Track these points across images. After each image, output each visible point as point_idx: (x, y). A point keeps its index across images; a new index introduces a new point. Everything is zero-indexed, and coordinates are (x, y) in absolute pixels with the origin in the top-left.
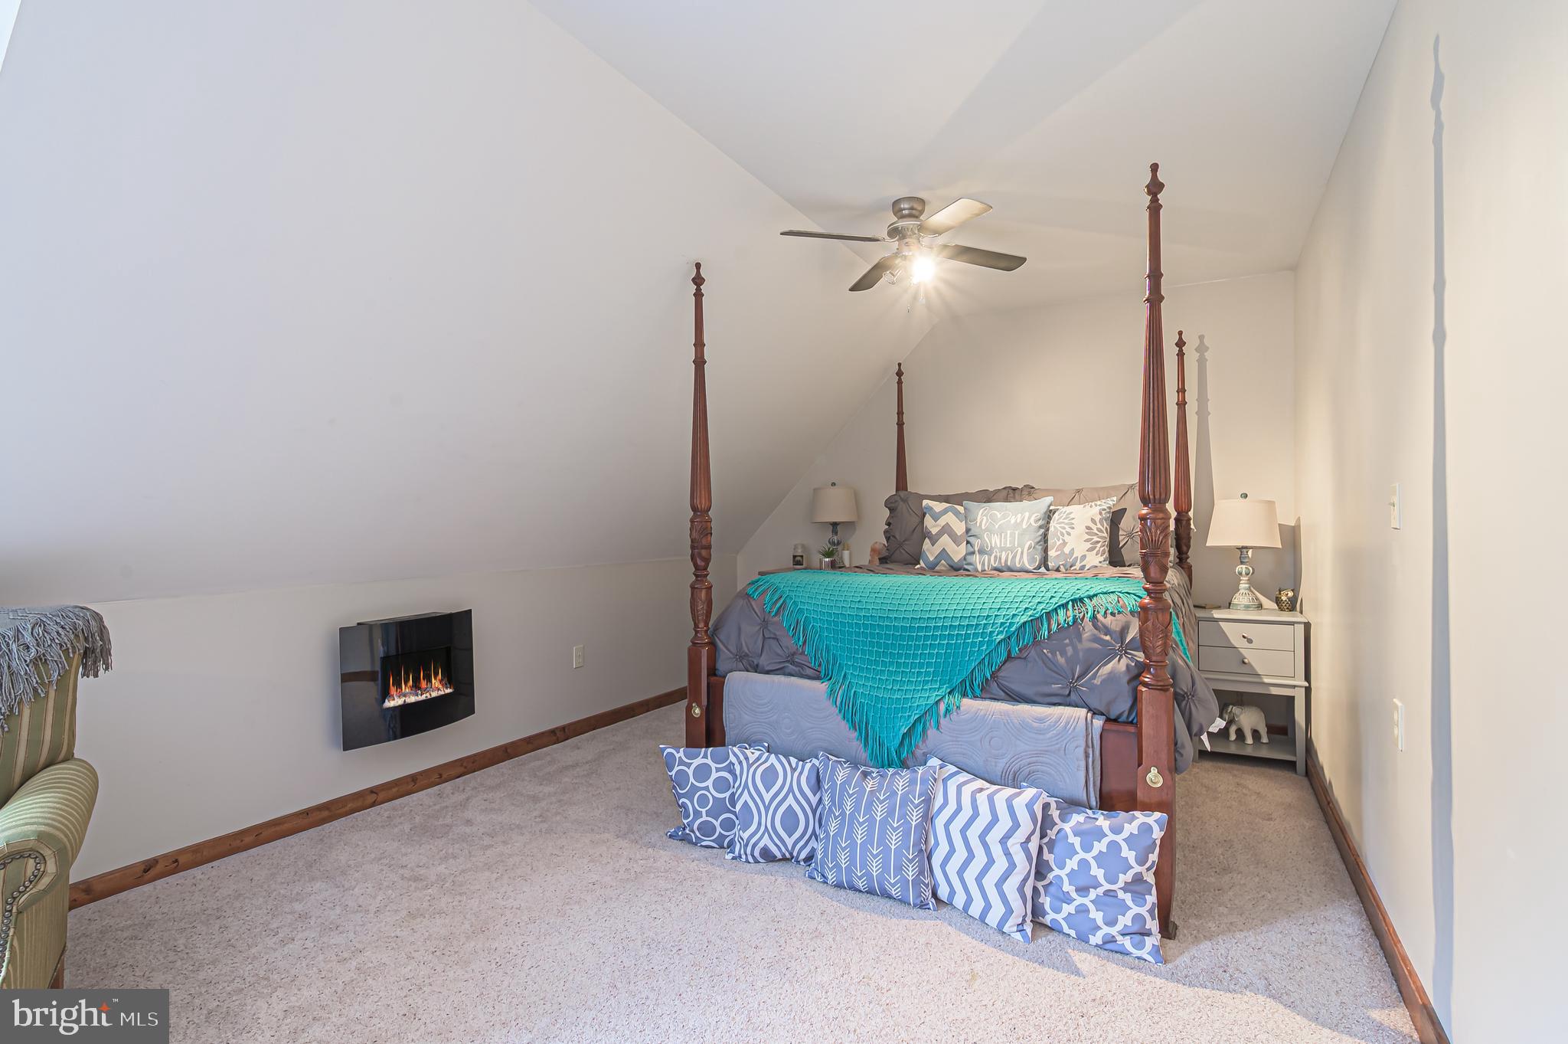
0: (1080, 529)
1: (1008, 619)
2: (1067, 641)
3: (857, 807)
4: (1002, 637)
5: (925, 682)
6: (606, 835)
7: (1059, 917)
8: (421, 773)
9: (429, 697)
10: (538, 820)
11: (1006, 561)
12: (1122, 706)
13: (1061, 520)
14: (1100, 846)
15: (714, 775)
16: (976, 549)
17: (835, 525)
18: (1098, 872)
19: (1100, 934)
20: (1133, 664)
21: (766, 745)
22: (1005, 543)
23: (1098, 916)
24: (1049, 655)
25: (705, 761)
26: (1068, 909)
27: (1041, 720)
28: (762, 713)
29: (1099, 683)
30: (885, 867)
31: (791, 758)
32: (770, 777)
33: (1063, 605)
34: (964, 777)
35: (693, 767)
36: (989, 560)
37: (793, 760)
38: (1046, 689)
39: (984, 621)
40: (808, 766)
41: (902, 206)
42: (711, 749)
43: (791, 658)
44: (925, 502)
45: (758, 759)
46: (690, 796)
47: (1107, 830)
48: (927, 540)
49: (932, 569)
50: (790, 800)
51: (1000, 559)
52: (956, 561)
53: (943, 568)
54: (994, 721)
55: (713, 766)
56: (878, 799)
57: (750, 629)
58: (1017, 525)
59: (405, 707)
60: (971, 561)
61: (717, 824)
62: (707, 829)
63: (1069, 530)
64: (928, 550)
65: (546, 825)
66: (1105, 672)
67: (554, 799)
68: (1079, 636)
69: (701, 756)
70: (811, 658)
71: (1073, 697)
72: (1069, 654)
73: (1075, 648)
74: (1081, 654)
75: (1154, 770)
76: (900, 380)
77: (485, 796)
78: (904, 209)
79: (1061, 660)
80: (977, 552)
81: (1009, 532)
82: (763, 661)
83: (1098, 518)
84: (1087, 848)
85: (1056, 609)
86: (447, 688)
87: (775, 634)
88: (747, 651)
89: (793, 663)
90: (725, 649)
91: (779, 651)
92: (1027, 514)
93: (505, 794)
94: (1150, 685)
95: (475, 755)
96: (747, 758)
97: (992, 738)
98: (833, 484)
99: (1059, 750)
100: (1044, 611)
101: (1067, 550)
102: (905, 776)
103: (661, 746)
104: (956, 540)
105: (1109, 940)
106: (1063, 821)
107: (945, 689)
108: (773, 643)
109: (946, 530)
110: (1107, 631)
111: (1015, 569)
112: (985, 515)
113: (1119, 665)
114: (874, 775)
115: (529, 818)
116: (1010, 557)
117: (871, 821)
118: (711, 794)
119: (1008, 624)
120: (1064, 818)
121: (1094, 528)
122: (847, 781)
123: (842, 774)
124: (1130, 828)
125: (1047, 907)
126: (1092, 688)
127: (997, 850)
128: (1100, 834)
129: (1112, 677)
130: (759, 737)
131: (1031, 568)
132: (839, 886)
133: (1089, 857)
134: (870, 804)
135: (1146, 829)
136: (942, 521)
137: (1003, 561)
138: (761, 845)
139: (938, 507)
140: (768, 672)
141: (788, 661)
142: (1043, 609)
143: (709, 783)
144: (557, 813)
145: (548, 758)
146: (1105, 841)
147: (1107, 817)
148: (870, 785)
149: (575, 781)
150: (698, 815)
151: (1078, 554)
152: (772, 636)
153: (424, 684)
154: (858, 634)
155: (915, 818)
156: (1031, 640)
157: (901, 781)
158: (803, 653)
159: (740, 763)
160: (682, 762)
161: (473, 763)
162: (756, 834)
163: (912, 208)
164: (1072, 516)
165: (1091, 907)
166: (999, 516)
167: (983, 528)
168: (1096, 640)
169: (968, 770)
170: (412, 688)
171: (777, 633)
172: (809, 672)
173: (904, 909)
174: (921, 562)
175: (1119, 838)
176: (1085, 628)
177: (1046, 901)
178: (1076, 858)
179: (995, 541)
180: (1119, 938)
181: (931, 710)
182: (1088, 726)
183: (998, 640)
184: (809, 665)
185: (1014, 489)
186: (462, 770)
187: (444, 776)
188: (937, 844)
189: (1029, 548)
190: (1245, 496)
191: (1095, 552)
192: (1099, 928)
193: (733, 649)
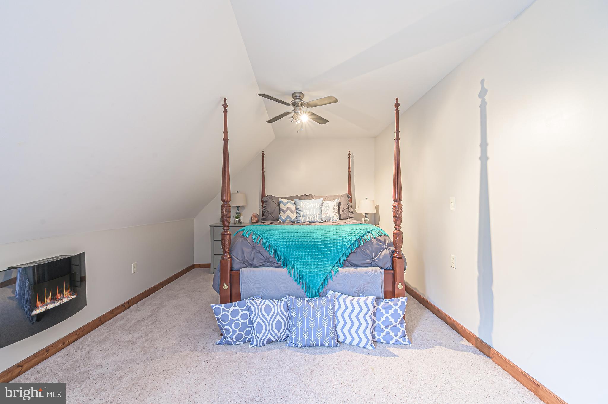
0: (331, 208)
1: (349, 240)
2: (369, 245)
3: (309, 315)
4: (349, 246)
5: (325, 264)
6: (185, 352)
7: (380, 338)
8: (51, 346)
9: (62, 303)
10: (141, 353)
11: (312, 219)
12: (389, 265)
13: (326, 206)
14: (391, 311)
15: (241, 313)
16: (301, 215)
17: (238, 207)
18: (392, 320)
19: (394, 340)
20: (390, 251)
21: (261, 296)
22: (311, 213)
23: (392, 334)
24: (364, 250)
25: (235, 308)
26: (383, 334)
27: (367, 272)
28: (259, 284)
29: (381, 258)
30: (323, 336)
31: (275, 300)
32: (268, 309)
33: (365, 234)
34: (344, 296)
35: (230, 312)
36: (306, 219)
37: (276, 301)
38: (365, 262)
39: (342, 241)
40: (283, 302)
41: (297, 95)
42: (237, 302)
43: (267, 260)
44: (280, 199)
45: (261, 303)
46: (230, 324)
47: (393, 305)
48: (281, 212)
49: (284, 222)
50: (278, 317)
51: (310, 218)
52: (293, 219)
53: (288, 222)
54: (352, 275)
55: (240, 309)
56: (317, 310)
57: (247, 250)
58: (314, 207)
59: (47, 312)
60: (299, 219)
61: (243, 334)
62: (239, 337)
63: (328, 209)
64: (282, 216)
65: (148, 356)
66: (383, 255)
67: (143, 340)
68: (372, 243)
69: (233, 306)
70: (277, 259)
71: (373, 263)
72: (370, 250)
73: (372, 248)
74: (374, 249)
75: (400, 284)
76: (263, 157)
77: (99, 348)
78: (297, 96)
79: (368, 252)
80: (301, 216)
81: (312, 209)
82: (255, 262)
83: (336, 205)
84: (387, 313)
85: (363, 235)
86: (73, 295)
87: (260, 251)
88: (247, 259)
89: (268, 262)
90: (236, 259)
91: (263, 258)
92: (317, 204)
93: (112, 344)
94: (397, 257)
95: (84, 327)
96: (256, 304)
97: (351, 281)
98: (238, 192)
99: (373, 282)
100: (360, 236)
101: (328, 215)
102: (324, 299)
103: (211, 305)
104: (292, 212)
105: (397, 341)
106: (378, 305)
107: (332, 265)
108: (259, 255)
109: (289, 209)
110: (381, 241)
111: (314, 221)
112: (303, 204)
113: (386, 252)
114: (311, 301)
115: (136, 354)
116: (313, 217)
117: (316, 319)
118: (240, 321)
119: (350, 241)
120: (378, 304)
121: (335, 208)
122: (303, 305)
123: (299, 303)
124: (399, 304)
125: (376, 335)
126: (380, 260)
127: (362, 320)
128: (391, 307)
129: (385, 256)
130: (257, 293)
131: (319, 221)
132: (304, 347)
133: (388, 315)
134: (314, 313)
135: (403, 303)
136: (287, 206)
137: (311, 219)
138: (268, 338)
139: (285, 201)
140: (257, 267)
141: (266, 261)
142: (360, 235)
143: (239, 317)
144: (150, 347)
145: (125, 319)
146: (393, 309)
147: (391, 301)
148: (311, 305)
149: (148, 328)
150: (234, 332)
151: (331, 216)
152: (258, 252)
153: (59, 296)
154: (296, 249)
155: (331, 315)
156: (358, 246)
157: (323, 301)
158: (274, 258)
159: (254, 306)
160: (224, 310)
161: (83, 331)
162: (265, 334)
163: (300, 96)
164: (329, 204)
165: (390, 331)
166: (308, 204)
167: (303, 208)
168: (378, 244)
169: (344, 293)
170: (51, 300)
171: (261, 251)
172: (276, 265)
173: (331, 349)
174: (280, 220)
175: (397, 308)
176: (374, 241)
177: (376, 333)
178: (384, 317)
179: (307, 212)
180: (399, 339)
181: (330, 274)
182: (381, 272)
183: (348, 247)
184: (276, 262)
185: (307, 196)
186: (76, 337)
187: (66, 343)
188: (339, 322)
189: (318, 215)
190: (367, 199)
191: (336, 215)
192: (393, 338)
193: (241, 259)
